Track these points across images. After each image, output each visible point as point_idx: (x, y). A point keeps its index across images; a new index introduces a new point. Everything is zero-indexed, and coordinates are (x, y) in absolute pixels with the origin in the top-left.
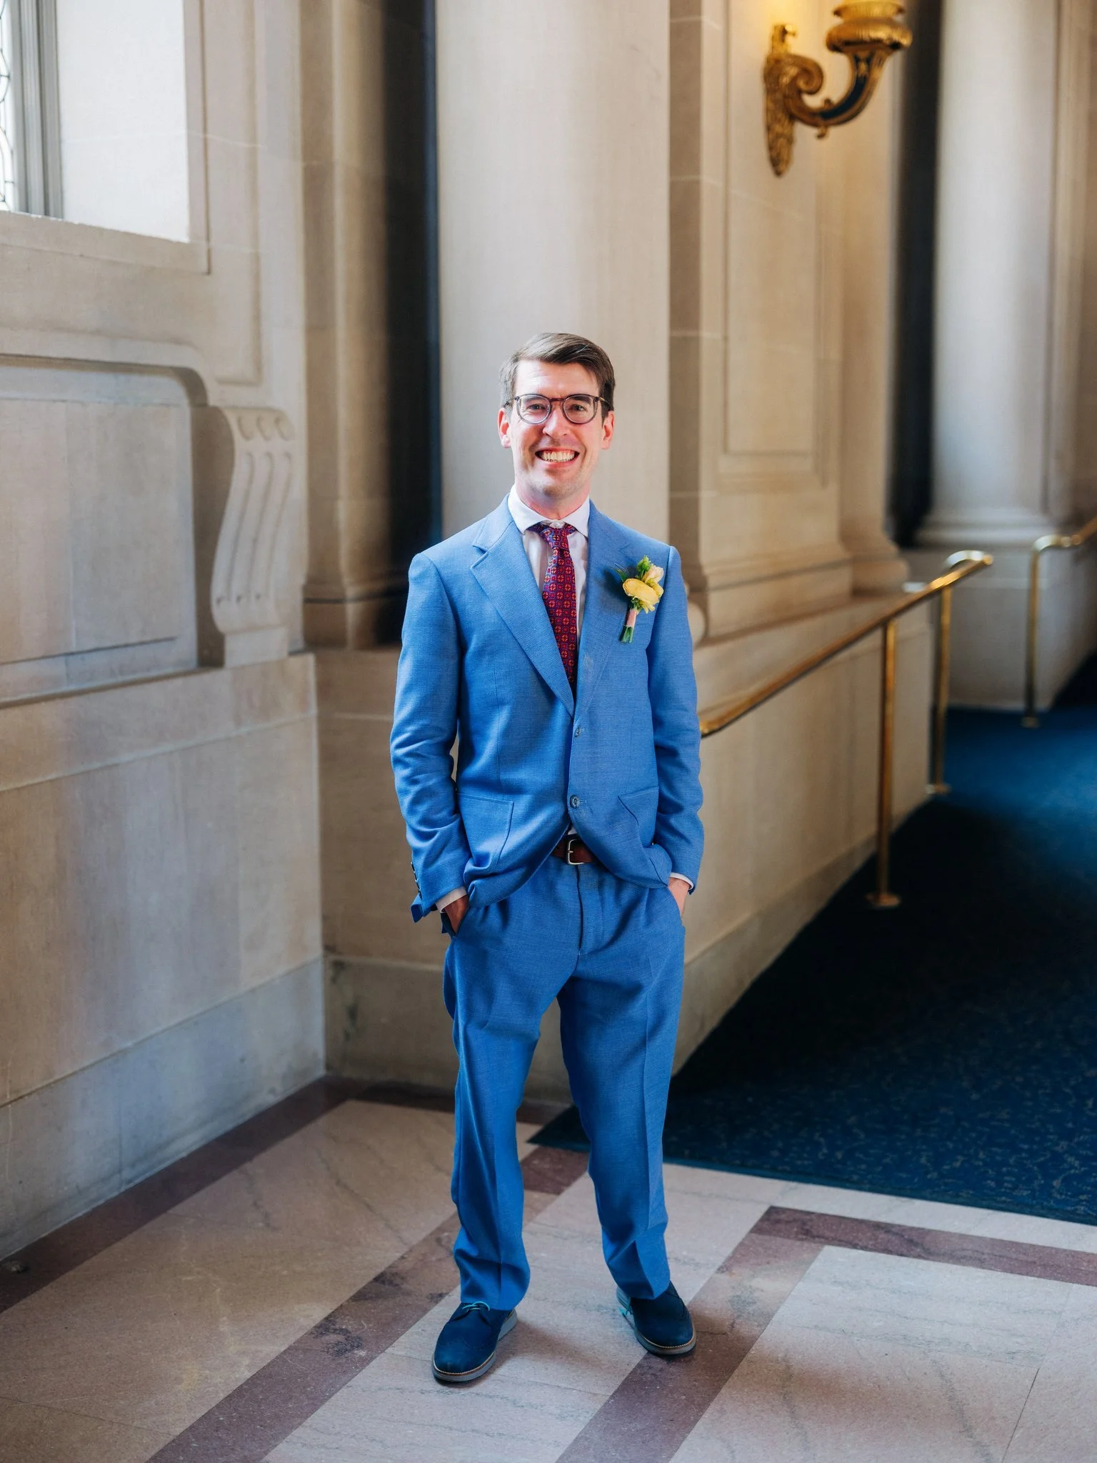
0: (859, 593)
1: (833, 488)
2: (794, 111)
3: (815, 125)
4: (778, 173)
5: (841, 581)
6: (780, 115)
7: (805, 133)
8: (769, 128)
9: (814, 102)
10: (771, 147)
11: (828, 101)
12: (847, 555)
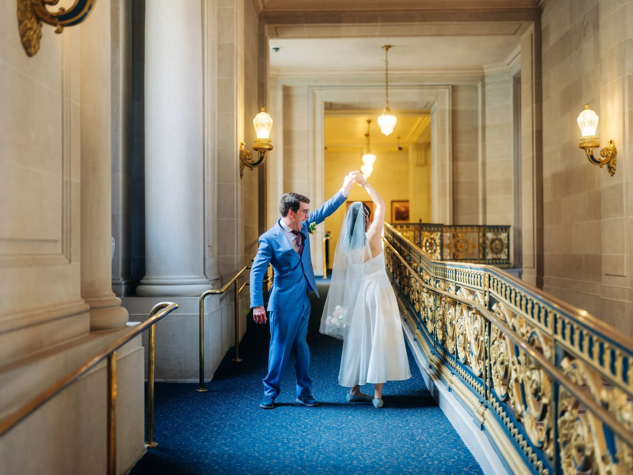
0: (95, 330)
1: (76, 264)
2: (39, 14)
3: (55, 25)
4: (30, 55)
5: (84, 323)
6: (29, 15)
7: (48, 30)
8: (20, 23)
9: (53, 9)
10: (22, 36)
11: (62, 9)
12: (88, 307)
